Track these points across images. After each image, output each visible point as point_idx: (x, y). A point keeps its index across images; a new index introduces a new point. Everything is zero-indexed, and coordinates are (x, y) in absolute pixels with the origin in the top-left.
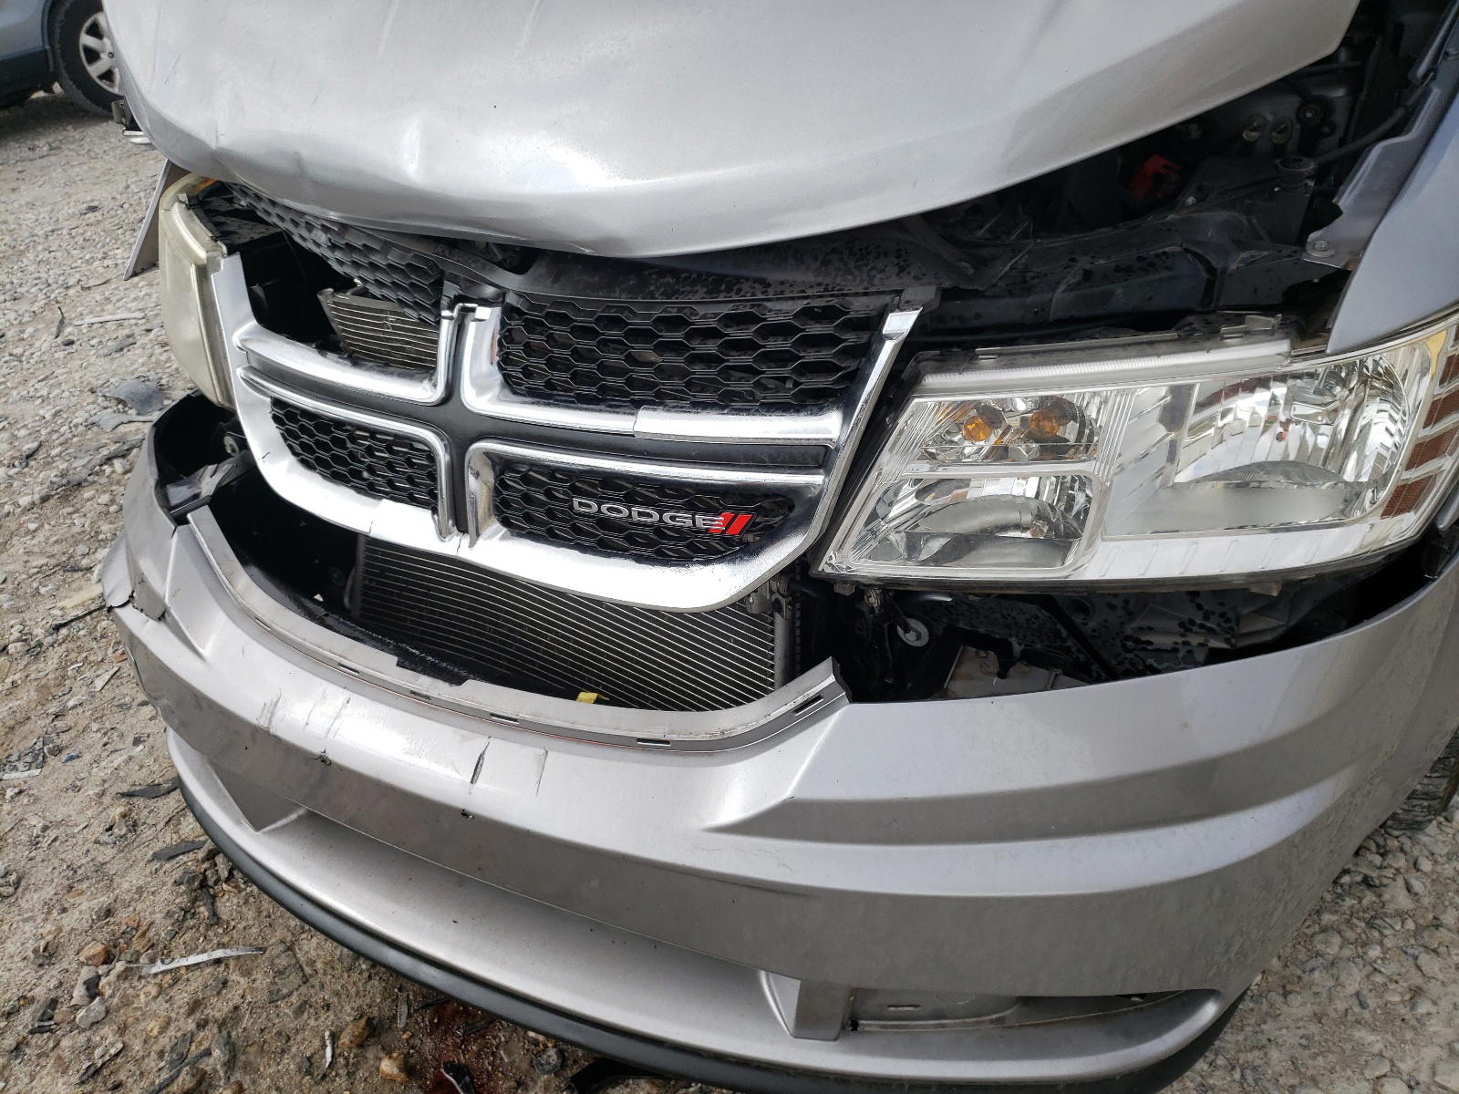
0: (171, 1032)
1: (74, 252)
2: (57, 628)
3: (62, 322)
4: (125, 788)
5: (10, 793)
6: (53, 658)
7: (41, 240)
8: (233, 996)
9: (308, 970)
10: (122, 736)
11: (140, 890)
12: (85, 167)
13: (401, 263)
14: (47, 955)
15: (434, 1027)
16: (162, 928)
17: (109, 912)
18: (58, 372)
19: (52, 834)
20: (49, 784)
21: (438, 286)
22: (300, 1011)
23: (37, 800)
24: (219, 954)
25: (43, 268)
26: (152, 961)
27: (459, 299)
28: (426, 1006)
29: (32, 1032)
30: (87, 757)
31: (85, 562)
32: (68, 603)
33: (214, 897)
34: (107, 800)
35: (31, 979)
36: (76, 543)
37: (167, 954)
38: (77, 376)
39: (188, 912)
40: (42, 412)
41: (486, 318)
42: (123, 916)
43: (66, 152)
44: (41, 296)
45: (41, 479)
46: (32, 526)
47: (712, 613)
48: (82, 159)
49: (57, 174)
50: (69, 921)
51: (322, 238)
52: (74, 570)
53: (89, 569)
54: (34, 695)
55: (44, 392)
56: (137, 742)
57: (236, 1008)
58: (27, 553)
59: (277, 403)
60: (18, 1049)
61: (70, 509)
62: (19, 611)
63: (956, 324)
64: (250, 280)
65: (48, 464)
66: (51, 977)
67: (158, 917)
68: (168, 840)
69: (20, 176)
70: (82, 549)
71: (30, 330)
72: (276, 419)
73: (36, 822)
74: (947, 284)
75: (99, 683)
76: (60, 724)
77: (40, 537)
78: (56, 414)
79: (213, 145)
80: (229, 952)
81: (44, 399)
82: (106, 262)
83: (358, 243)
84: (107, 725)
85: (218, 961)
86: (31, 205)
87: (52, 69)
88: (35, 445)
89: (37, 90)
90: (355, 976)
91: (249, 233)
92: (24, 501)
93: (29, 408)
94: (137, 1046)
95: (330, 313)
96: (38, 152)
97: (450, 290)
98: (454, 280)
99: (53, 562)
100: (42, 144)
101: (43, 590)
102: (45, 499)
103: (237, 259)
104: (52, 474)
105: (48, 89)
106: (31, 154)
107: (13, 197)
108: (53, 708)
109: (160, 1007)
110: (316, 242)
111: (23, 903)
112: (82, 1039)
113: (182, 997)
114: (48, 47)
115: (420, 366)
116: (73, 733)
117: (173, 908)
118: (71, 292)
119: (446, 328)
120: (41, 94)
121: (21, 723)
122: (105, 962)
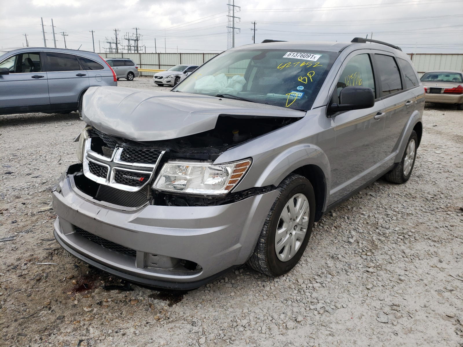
0: (37, 273)
1: (68, 147)
2: (39, 212)
3: (60, 160)
4: (42, 239)
5: (20, 236)
6: (36, 217)
7: (62, 143)
8: (50, 270)
9: (65, 268)
10: (45, 231)
11: (39, 253)
12: (78, 130)
13: (112, 141)
14: (19, 259)
15: (85, 279)
16: (41, 259)
17: (32, 255)
18: (56, 169)
19: (26, 243)
20: (28, 236)
21: (116, 144)
22: (62, 273)
23: (25, 238)
24: (50, 263)
25: (60, 149)
26: (38, 263)
27: (118, 147)
28: (84, 276)
29: (12, 269)
30: (37, 233)
31: (48, 203)
32: (42, 209)
33: (53, 256)
34: (38, 240)
35: (15, 262)
36: (48, 199)
37: (41, 262)
38: (59, 170)
39: (47, 257)
40: (49, 176)
41: (121, 149)
42: (35, 256)
43: (75, 126)
44: (58, 154)
45: (44, 187)
46: (40, 195)
47: (134, 192)
48: (78, 128)
49: (71, 130)
50: (24, 255)
51: (103, 136)
52: (46, 204)
53: (49, 204)
54: (30, 222)
55: (51, 172)
56: (47, 232)
57: (50, 271)
58: (37, 199)
59: (90, 162)
60: (8, 271)
61: (49, 193)
62: (32, 209)
63: (175, 156)
64: (92, 143)
65: (47, 185)
66: (18, 262)
67: (41, 257)
68: (47, 247)
69: (62, 129)
70: (49, 200)
71: (53, 160)
72: (89, 164)
73: (24, 241)
74: (171, 149)
75: (44, 222)
76: (33, 227)
77: (41, 197)
78: (52, 177)
79: (91, 120)
80: (52, 263)
81: (51, 173)
82: (75, 150)
83: (107, 137)
84: (43, 229)
85: (50, 265)
86: (62, 136)
87: (78, 107)
88: (46, 181)
89: (73, 111)
90: (74, 270)
91: (94, 136)
92: (40, 191)
93: (47, 174)
94: (31, 274)
95: (103, 150)
96: (68, 125)
97: (117, 145)
98: (118, 144)
99: (42, 202)
100: (70, 123)
101: (38, 206)
102: (44, 191)
103: (91, 139)
104: (47, 187)
105: (76, 111)
106: (66, 125)
107: (59, 133)
108: (33, 225)
109: (37, 269)
110: (102, 137)
111: (17, 252)
112: (21, 271)
113: (41, 268)
114: (78, 102)
115: (109, 156)
116: (36, 229)
117: (45, 256)
118: (65, 154)
119: (115, 150)
120: (73, 112)
121: (26, 226)
122: (29, 261)
